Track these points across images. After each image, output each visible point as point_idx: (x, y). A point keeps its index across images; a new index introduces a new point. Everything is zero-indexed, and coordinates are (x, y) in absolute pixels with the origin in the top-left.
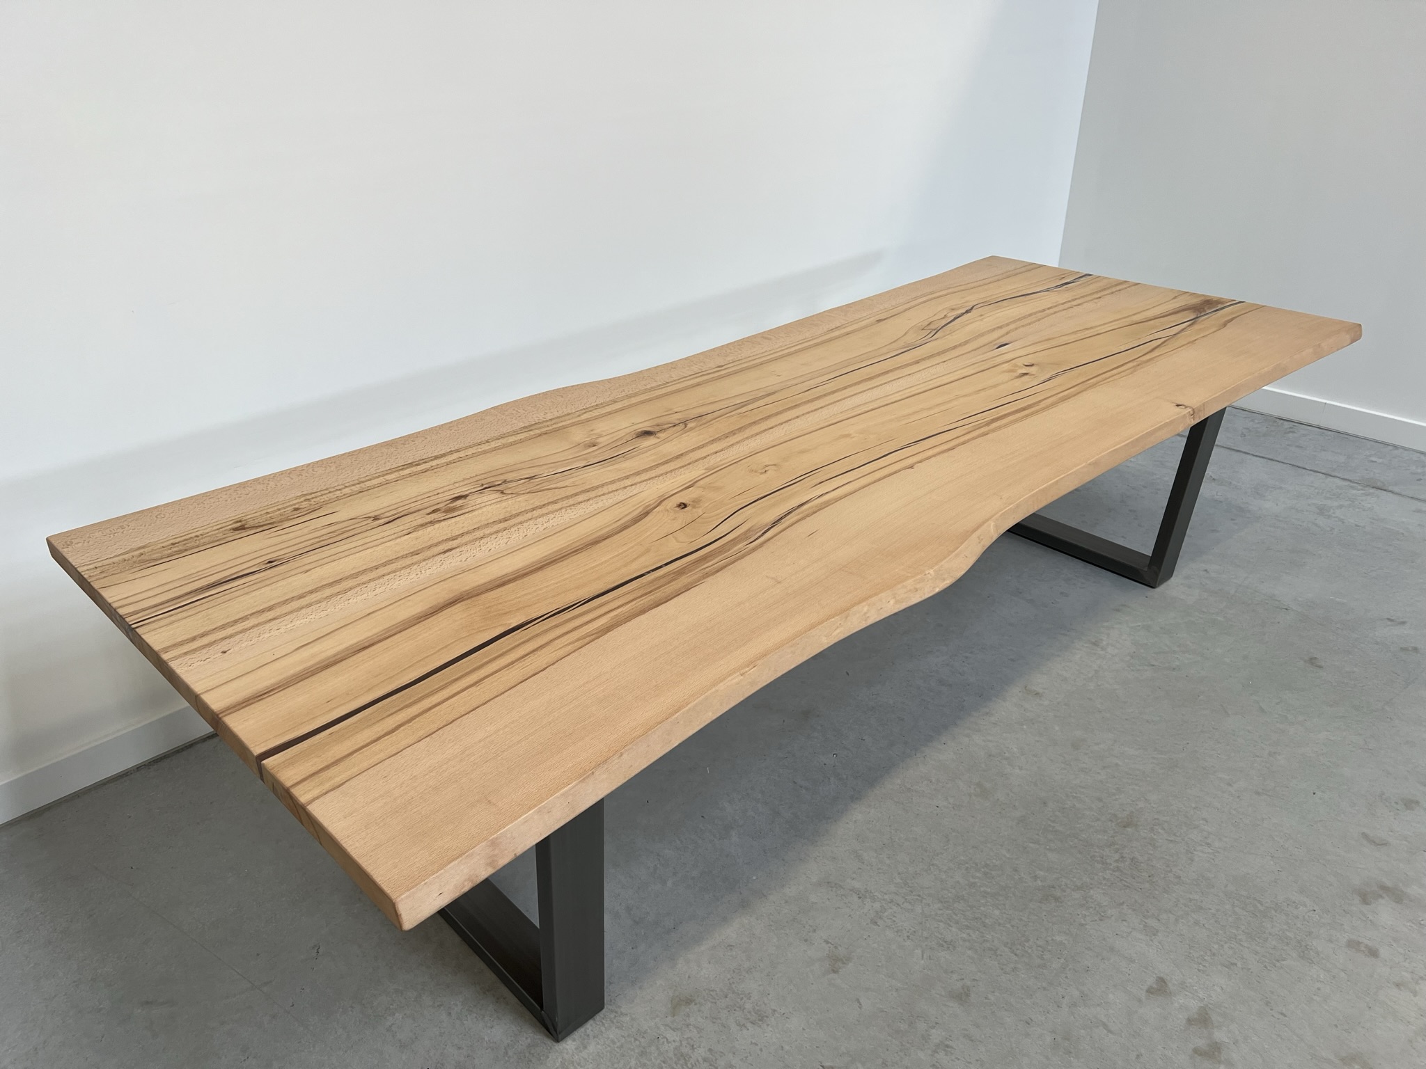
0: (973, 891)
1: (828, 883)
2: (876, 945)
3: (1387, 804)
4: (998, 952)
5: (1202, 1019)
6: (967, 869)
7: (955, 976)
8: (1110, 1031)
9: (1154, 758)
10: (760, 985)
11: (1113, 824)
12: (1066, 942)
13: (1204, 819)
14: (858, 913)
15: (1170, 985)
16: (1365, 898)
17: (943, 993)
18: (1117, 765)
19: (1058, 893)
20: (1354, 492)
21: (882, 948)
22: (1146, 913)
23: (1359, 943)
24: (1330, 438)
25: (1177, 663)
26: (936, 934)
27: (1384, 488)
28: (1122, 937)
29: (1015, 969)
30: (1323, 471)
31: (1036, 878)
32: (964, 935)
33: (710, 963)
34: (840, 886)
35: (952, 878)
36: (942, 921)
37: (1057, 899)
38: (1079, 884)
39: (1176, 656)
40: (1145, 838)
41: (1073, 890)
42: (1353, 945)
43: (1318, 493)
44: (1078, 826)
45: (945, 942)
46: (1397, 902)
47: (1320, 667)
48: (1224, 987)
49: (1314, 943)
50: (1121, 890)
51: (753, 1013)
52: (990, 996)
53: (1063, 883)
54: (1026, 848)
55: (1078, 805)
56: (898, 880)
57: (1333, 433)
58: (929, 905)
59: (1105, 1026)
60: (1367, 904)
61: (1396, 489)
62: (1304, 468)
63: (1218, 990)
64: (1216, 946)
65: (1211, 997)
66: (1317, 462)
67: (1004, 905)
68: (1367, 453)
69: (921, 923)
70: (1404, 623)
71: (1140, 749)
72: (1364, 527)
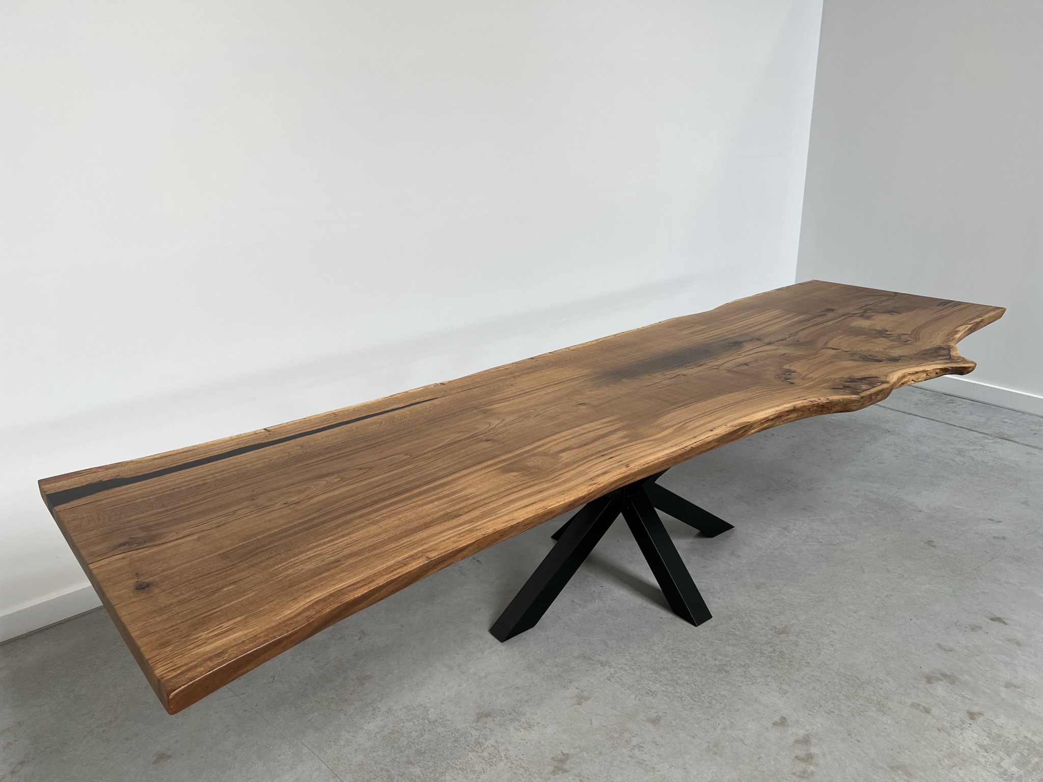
0: (674, 665)
1: (584, 657)
2: (607, 692)
3: (960, 628)
4: (683, 699)
5: (805, 741)
6: (673, 653)
7: (653, 710)
8: (744, 744)
9: (808, 596)
10: (532, 709)
11: (773, 632)
12: (728, 695)
13: (832, 631)
14: (599, 674)
15: (789, 721)
16: (929, 680)
17: (644, 719)
18: (783, 599)
19: (728, 669)
20: (986, 441)
21: (611, 693)
22: (782, 682)
23: (919, 705)
24: (977, 407)
25: (838, 541)
26: (646, 687)
27: (1010, 439)
28: (764, 694)
29: (691, 708)
30: (967, 428)
31: (716, 659)
32: (664, 689)
33: (503, 696)
34: (591, 659)
35: (662, 657)
36: (651, 680)
37: (726, 672)
38: (743, 664)
39: (838, 537)
40: (792, 640)
41: (738, 667)
42: (915, 706)
43: (960, 441)
44: (750, 632)
45: (651, 692)
46: (950, 683)
47: (935, 546)
48: (823, 724)
49: (889, 704)
50: (769, 668)
51: (525, 724)
52: (673, 722)
53: (733, 663)
54: (713, 643)
55: (752, 621)
56: (629, 657)
57: (980, 404)
58: (645, 671)
59: (742, 740)
60: (931, 683)
61: (1017, 440)
62: (955, 426)
63: (819, 725)
64: (823, 702)
65: (814, 729)
66: (964, 422)
67: (692, 673)
68: (1003, 416)
69: (638, 681)
70: (1000, 522)
71: (800, 590)
72: (987, 463)
